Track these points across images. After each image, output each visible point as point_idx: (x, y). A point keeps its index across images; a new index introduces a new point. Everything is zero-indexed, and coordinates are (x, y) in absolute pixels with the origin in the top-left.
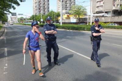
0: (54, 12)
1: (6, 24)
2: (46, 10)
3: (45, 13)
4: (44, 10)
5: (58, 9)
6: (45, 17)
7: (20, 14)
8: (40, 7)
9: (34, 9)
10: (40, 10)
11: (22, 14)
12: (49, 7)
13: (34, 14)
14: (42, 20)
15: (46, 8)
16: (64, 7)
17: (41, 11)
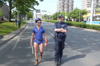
0: (79, 10)
1: (31, 21)
2: (70, 8)
3: (68, 11)
4: (68, 8)
5: (83, 6)
6: (69, 14)
7: (43, 11)
8: (64, 5)
9: (58, 7)
10: (63, 7)
11: (46, 11)
12: (73, 5)
13: (58, 12)
14: (66, 17)
15: (70, 6)
16: (89, 4)
17: (65, 8)
